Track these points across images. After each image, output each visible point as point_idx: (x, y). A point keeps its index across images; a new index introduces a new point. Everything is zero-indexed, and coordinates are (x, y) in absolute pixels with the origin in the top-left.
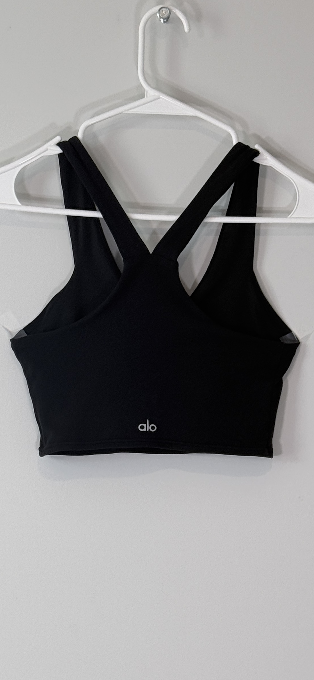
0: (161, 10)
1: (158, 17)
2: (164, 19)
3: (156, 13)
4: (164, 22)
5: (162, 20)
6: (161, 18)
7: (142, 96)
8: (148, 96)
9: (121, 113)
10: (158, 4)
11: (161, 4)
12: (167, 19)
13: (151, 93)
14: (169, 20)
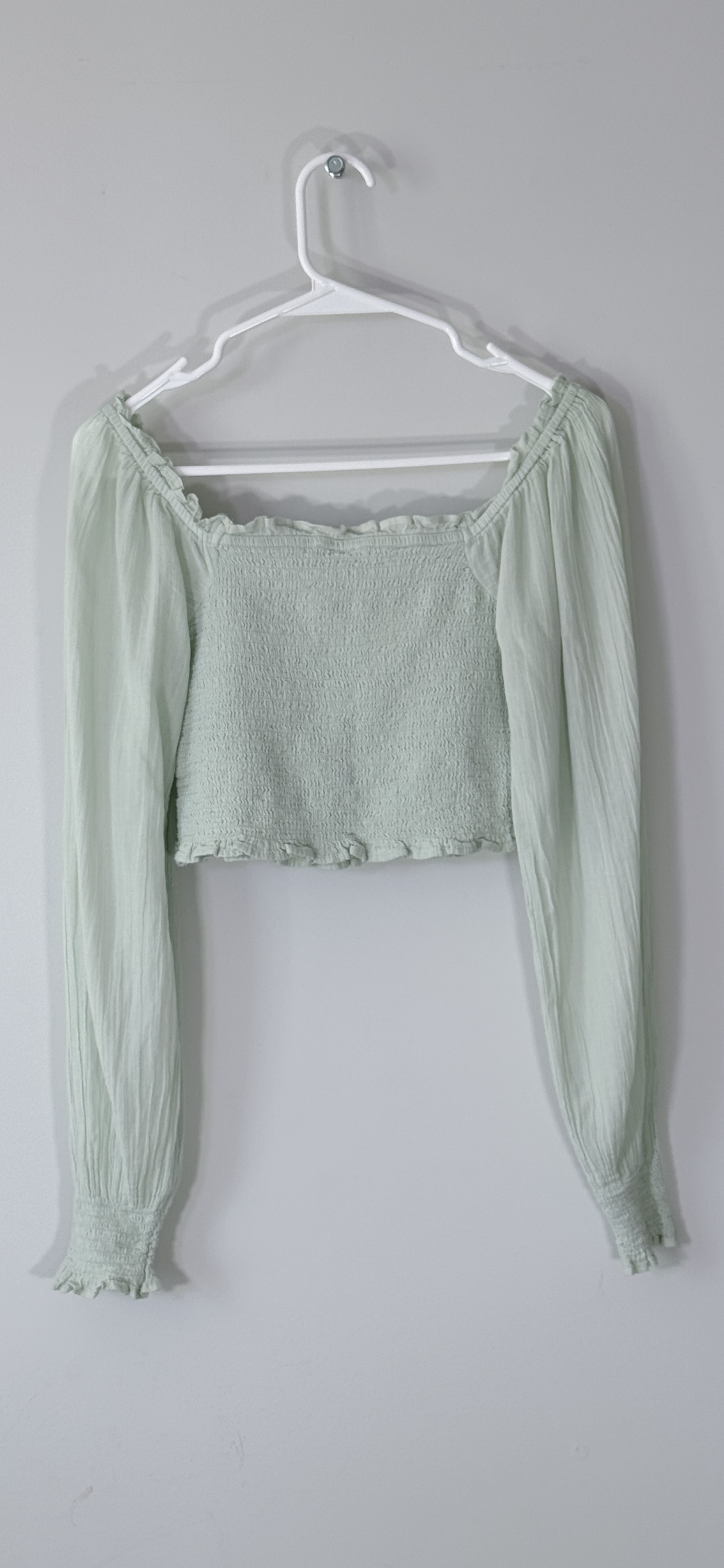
0: (330, 162)
1: (325, 170)
2: (335, 173)
3: (322, 166)
4: (336, 177)
5: (332, 175)
6: (330, 171)
7: (307, 286)
8: (316, 287)
9: (278, 317)
10: (325, 151)
11: (330, 151)
12: (341, 172)
13: (319, 282)
14: (343, 174)
